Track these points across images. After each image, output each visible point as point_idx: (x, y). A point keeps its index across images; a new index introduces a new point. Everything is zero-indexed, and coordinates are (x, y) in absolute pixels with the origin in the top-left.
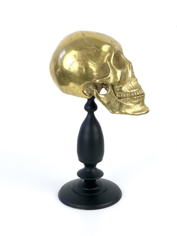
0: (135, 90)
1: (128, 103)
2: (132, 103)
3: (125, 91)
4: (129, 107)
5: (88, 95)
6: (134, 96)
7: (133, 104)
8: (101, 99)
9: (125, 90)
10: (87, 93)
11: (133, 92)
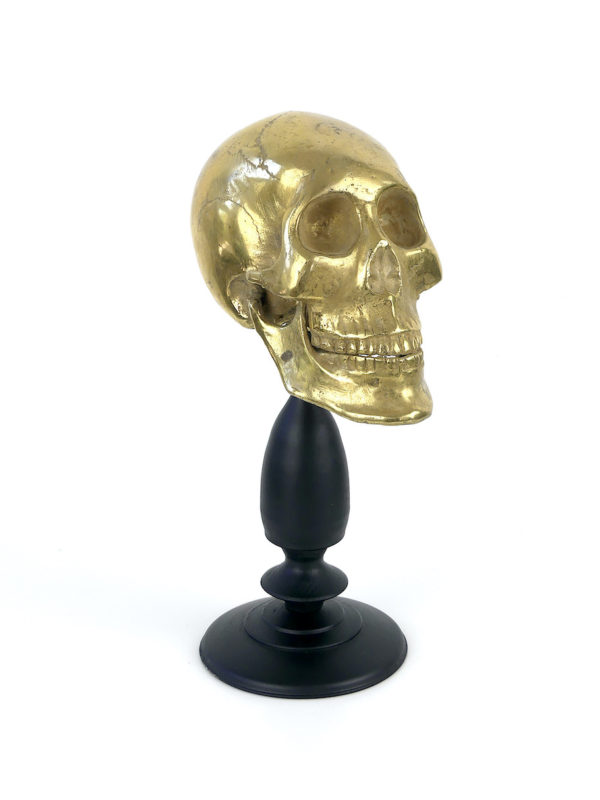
0: (361, 336)
1: (339, 372)
2: (349, 375)
3: (330, 329)
4: (335, 386)
5: (245, 316)
6: (357, 355)
7: (350, 381)
8: (268, 338)
9: (330, 324)
10: (243, 311)
11: (357, 342)
